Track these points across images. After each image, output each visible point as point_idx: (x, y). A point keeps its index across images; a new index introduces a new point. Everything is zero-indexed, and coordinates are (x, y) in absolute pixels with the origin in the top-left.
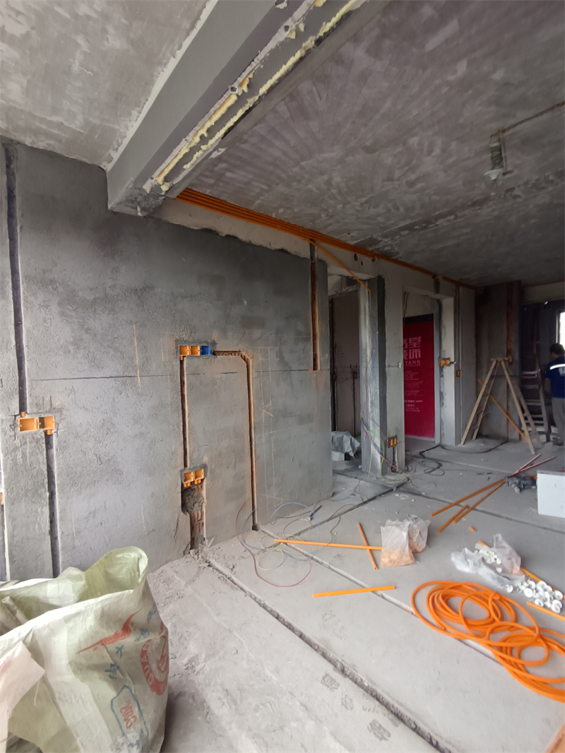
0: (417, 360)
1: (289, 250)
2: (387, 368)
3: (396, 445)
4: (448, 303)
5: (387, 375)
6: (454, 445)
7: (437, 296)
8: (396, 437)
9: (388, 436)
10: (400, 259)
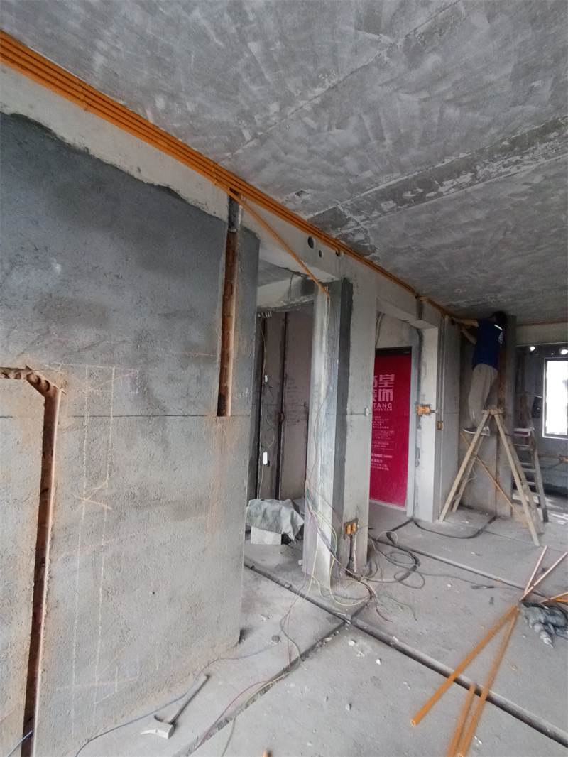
0: (387, 403)
1: (183, 192)
2: (348, 417)
3: (355, 533)
4: (431, 335)
5: (348, 427)
6: (431, 521)
7: (419, 324)
8: (356, 520)
9: (344, 521)
10: (376, 262)
